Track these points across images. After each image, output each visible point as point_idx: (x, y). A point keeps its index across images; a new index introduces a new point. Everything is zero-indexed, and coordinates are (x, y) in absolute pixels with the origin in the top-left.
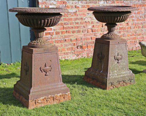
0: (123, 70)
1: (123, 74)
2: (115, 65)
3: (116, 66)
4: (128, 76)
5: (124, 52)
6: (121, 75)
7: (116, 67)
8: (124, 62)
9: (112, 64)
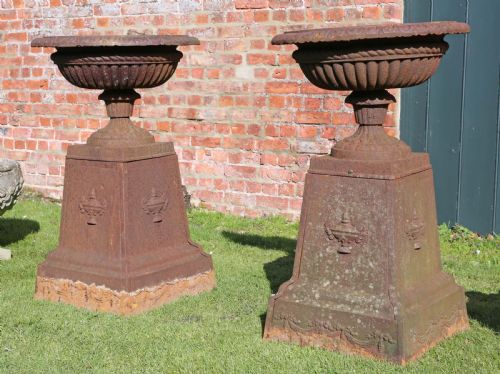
0: (365, 287)
1: (349, 303)
2: (325, 258)
3: (330, 262)
4: (365, 319)
5: (373, 215)
6: (339, 307)
7: (331, 266)
8: (374, 258)
9: (315, 250)
